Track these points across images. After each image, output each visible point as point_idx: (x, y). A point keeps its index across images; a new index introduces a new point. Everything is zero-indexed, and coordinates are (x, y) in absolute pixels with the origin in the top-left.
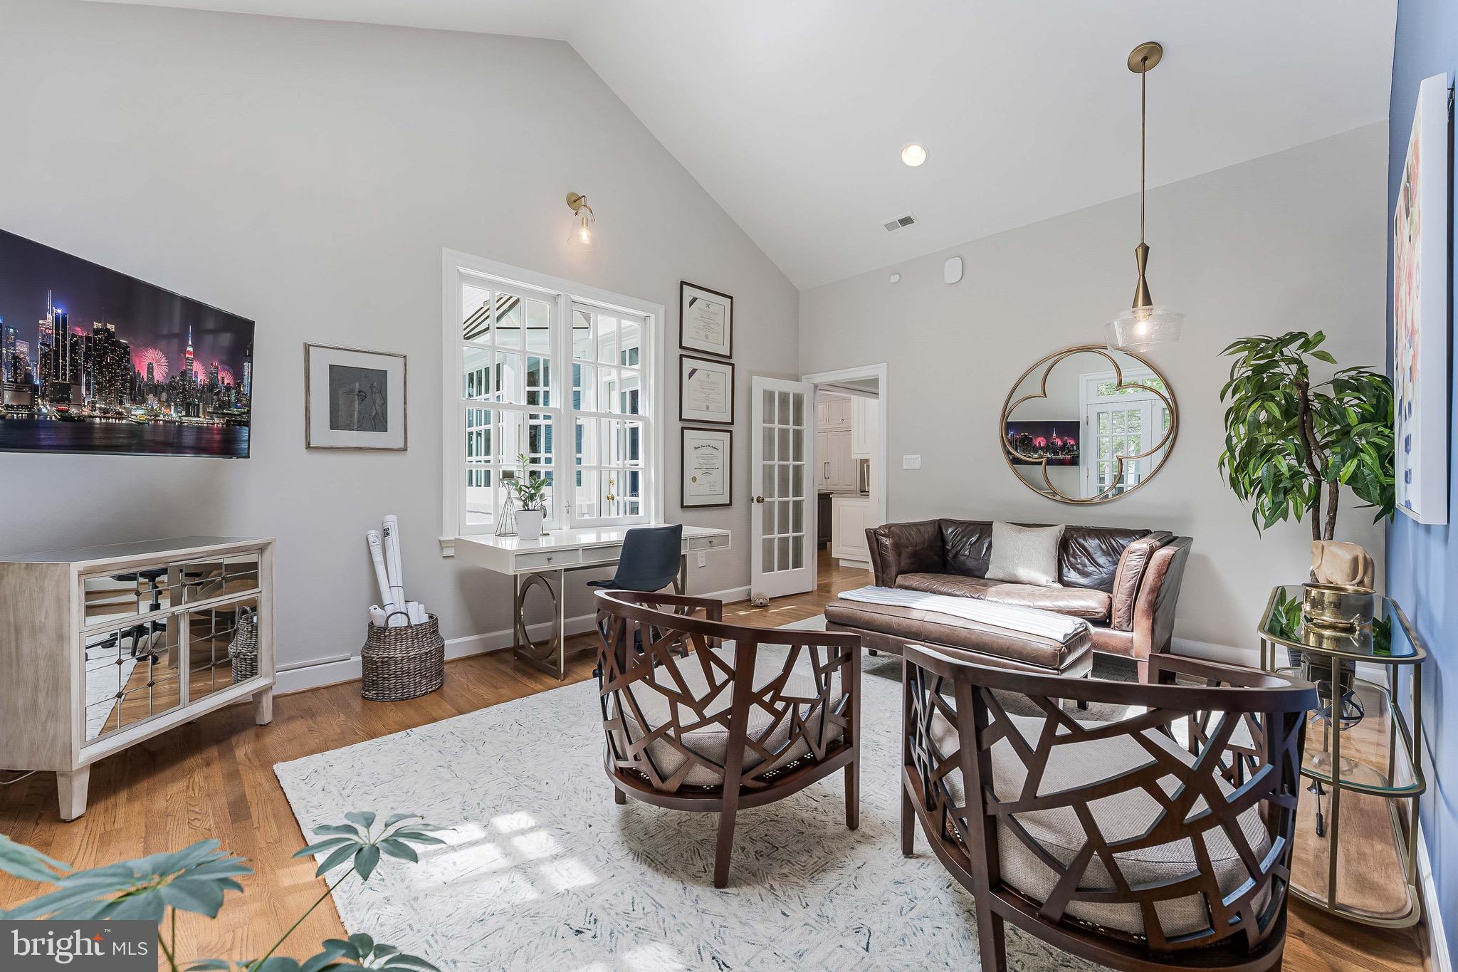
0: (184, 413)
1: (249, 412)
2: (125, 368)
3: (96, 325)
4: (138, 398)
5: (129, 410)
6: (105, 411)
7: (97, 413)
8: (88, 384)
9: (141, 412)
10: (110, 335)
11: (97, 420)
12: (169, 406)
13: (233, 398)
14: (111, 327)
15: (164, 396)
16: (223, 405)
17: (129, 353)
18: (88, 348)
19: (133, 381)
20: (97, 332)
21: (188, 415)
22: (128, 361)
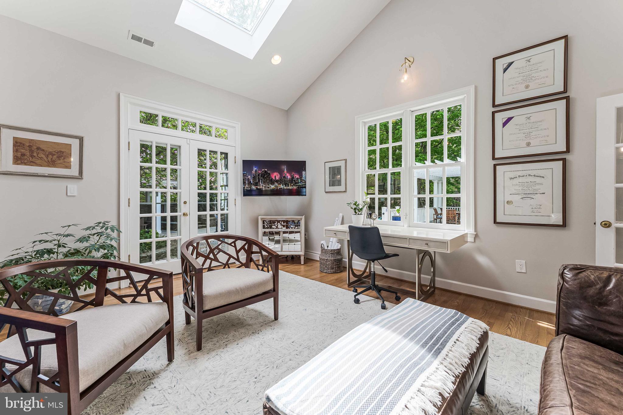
0: (285, 186)
1: (305, 184)
2: (269, 178)
3: (263, 170)
4: (272, 183)
5: (270, 186)
6: (265, 187)
7: (263, 187)
8: (261, 182)
9: (273, 186)
10: (266, 171)
11: (264, 189)
12: (280, 185)
13: (299, 181)
14: (266, 170)
15: (279, 182)
16: (296, 183)
17: (270, 174)
18: (261, 175)
19: (271, 180)
20: (263, 171)
21: (286, 186)
22: (270, 176)
